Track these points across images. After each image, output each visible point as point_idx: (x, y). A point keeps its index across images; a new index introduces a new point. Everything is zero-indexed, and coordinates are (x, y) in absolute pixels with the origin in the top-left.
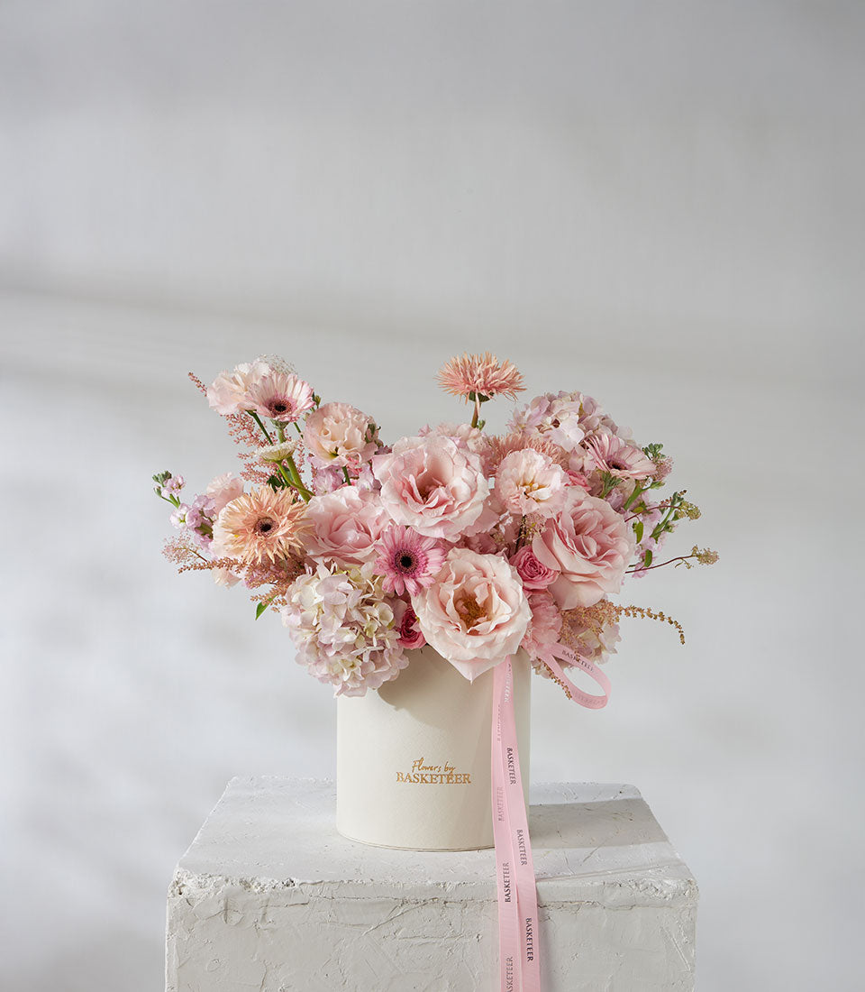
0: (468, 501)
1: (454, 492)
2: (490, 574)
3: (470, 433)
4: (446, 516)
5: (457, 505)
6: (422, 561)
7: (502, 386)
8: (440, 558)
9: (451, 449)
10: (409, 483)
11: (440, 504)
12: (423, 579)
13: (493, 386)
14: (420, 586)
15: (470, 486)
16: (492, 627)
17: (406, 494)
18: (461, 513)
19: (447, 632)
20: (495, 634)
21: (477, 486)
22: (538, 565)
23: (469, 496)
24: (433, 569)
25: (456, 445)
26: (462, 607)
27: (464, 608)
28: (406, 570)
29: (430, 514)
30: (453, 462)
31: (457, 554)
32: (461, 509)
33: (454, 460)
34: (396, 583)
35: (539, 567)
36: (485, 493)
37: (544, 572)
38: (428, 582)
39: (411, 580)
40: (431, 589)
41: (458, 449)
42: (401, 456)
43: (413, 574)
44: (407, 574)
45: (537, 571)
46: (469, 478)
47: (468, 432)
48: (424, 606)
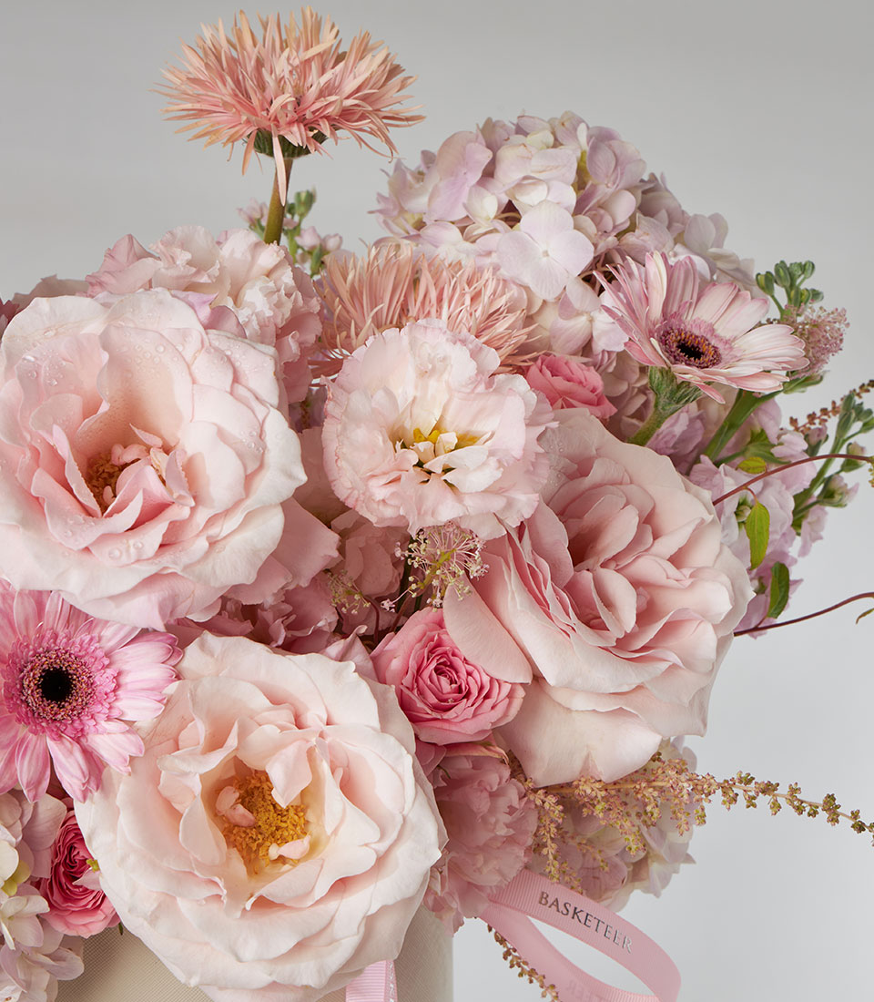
0: (237, 504)
1: (191, 477)
2: (314, 716)
3: (254, 258)
4: (167, 558)
5: (202, 516)
6: (103, 681)
7: (346, 115)
8: (157, 673)
9: (184, 334)
10: (53, 451)
11: (151, 513)
12: (106, 737)
13: (320, 115)
14: (95, 767)
15: (240, 456)
16: (322, 888)
17: (43, 483)
18: (213, 543)
19: (183, 905)
21: (265, 448)
22: (463, 669)
23: (240, 489)
24: (138, 707)
25: (199, 320)
26: (233, 807)
27: (241, 809)
28: (56, 714)
29: (117, 553)
30: (191, 374)
31: (212, 656)
32: (213, 531)
33: (193, 368)
34: (22, 764)
35: (463, 674)
36: (290, 476)
37: (481, 689)
38: (121, 751)
39: (68, 744)
40: (130, 775)
41: (207, 334)
42: (29, 361)
43: (77, 724)
44: (58, 725)
45: (459, 690)
46: (240, 429)
47: (249, 258)
48: (113, 827)
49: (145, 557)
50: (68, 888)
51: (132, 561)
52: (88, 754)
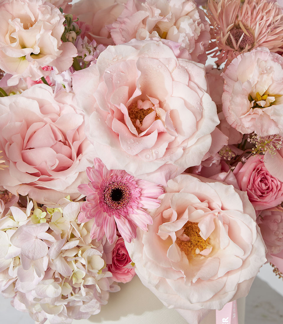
0: (194, 134)
2: (216, 204)
4: (168, 157)
5: (180, 139)
6: (135, 193)
8: (156, 190)
9: (169, 60)
10: (119, 111)
12: (137, 216)
14: (133, 227)
15: (194, 113)
18: (184, 149)
20: (225, 279)
21: (203, 109)
22: (270, 179)
23: (195, 128)
24: (150, 204)
25: (175, 55)
26: (182, 235)
27: (185, 236)
28: (117, 207)
29: (148, 156)
30: (171, 76)
31: (177, 182)
32: (184, 145)
33: (172, 74)
34: (106, 229)
35: (270, 181)
36: (213, 121)
37: (277, 187)
38: (145, 223)
39: (123, 219)
40: (148, 232)
41: (178, 60)
42: (108, 73)
43: (125, 210)
44: (118, 211)
45: (268, 188)
46: (193, 102)
47: (181, 8)
48: (141, 251)
49: (159, 158)
50: (117, 265)
51: (155, 159)
52: (131, 222)
